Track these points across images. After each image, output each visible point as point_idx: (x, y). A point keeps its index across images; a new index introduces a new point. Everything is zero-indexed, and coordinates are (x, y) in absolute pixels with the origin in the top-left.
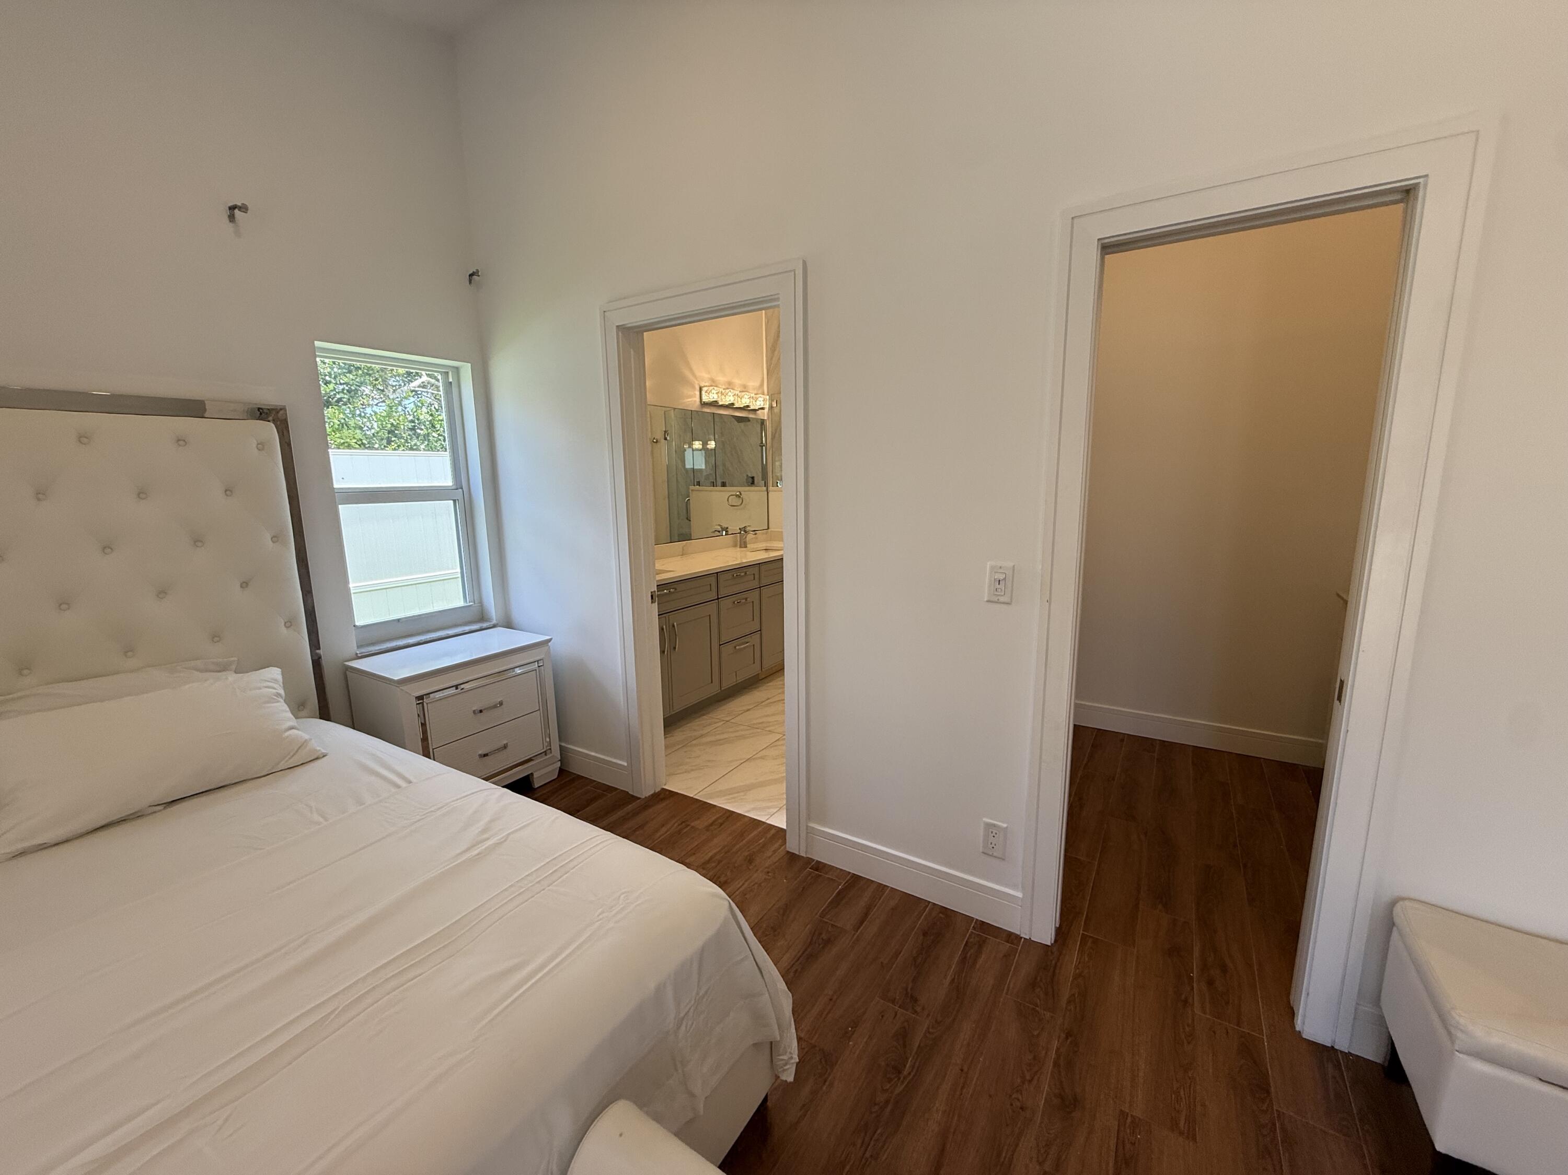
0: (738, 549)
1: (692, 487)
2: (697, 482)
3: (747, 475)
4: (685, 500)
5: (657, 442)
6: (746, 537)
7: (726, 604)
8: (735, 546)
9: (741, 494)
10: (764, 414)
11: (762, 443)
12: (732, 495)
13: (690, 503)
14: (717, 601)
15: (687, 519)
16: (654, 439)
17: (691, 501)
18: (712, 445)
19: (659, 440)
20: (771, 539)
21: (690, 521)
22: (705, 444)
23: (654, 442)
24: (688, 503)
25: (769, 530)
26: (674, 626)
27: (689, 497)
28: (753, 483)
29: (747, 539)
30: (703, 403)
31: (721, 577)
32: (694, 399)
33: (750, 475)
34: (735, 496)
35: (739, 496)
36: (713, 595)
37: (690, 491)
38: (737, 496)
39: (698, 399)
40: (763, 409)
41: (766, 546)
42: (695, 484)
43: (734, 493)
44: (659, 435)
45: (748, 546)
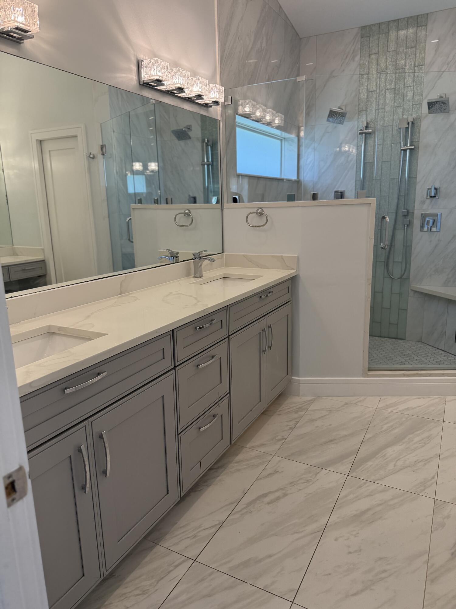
0: (193, 280)
1: (133, 206)
2: (139, 199)
3: (189, 196)
4: (127, 219)
5: (93, 158)
6: (201, 265)
7: (184, 372)
8: (188, 275)
9: (190, 212)
10: (217, 112)
11: (204, 161)
12: (179, 214)
13: (131, 222)
14: (173, 371)
15: (129, 240)
16: (90, 154)
17: (132, 220)
18: (153, 166)
19: (95, 155)
20: (226, 264)
21: (133, 242)
22: (145, 167)
23: (91, 157)
24: (128, 224)
25: (225, 254)
26: (101, 437)
27: (130, 217)
28: (195, 202)
29: (203, 266)
30: (142, 83)
31: (179, 336)
32: (130, 76)
33: (191, 195)
34: (183, 215)
35: (188, 215)
36: (168, 363)
37: (131, 209)
38: (185, 214)
39: (134, 77)
40: (216, 103)
41: (224, 274)
42: (137, 202)
43: (182, 211)
44: (96, 150)
45: (204, 274)
